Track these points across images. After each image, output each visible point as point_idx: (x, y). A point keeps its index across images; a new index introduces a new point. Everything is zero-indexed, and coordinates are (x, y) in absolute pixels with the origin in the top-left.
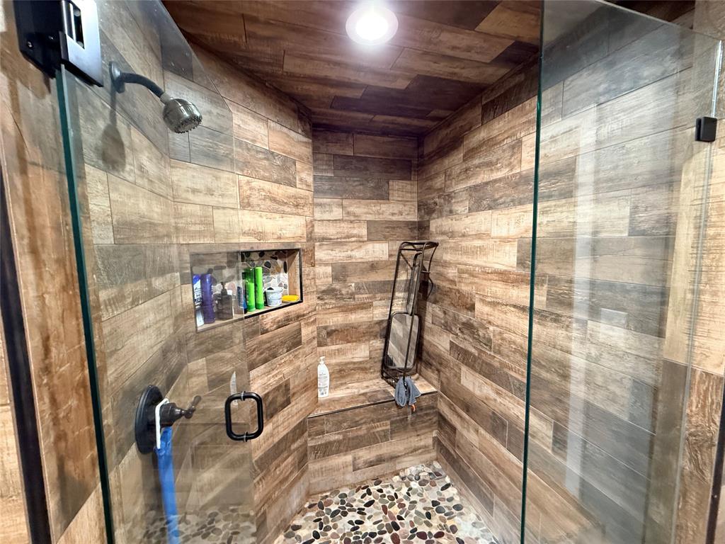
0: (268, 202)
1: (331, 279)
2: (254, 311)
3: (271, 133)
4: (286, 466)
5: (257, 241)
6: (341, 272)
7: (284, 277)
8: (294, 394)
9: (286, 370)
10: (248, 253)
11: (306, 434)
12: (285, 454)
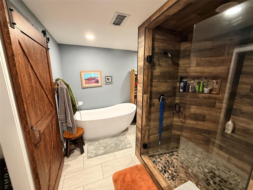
0: (208, 63)
5: (200, 74)
8: (207, 120)
12: (200, 133)
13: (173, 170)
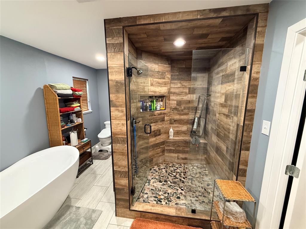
0: (157, 84)
1: (176, 105)
2: (153, 110)
3: (159, 66)
4: (159, 150)
5: (154, 93)
6: (179, 103)
7: (161, 103)
8: (162, 133)
9: (160, 126)
10: (152, 96)
11: (165, 145)
12: (158, 147)
13: (162, 193)
